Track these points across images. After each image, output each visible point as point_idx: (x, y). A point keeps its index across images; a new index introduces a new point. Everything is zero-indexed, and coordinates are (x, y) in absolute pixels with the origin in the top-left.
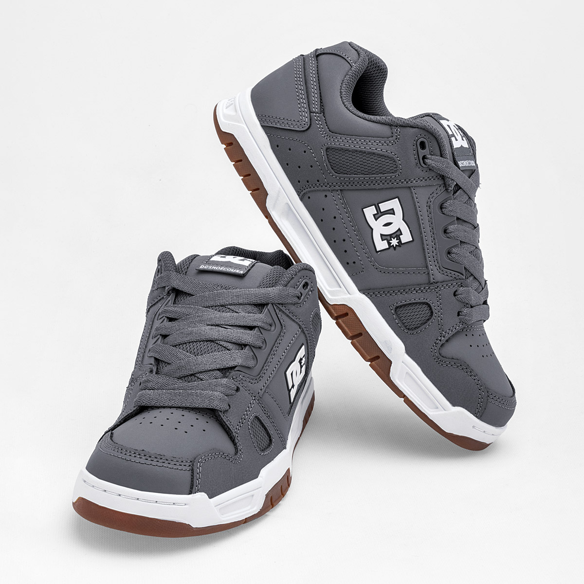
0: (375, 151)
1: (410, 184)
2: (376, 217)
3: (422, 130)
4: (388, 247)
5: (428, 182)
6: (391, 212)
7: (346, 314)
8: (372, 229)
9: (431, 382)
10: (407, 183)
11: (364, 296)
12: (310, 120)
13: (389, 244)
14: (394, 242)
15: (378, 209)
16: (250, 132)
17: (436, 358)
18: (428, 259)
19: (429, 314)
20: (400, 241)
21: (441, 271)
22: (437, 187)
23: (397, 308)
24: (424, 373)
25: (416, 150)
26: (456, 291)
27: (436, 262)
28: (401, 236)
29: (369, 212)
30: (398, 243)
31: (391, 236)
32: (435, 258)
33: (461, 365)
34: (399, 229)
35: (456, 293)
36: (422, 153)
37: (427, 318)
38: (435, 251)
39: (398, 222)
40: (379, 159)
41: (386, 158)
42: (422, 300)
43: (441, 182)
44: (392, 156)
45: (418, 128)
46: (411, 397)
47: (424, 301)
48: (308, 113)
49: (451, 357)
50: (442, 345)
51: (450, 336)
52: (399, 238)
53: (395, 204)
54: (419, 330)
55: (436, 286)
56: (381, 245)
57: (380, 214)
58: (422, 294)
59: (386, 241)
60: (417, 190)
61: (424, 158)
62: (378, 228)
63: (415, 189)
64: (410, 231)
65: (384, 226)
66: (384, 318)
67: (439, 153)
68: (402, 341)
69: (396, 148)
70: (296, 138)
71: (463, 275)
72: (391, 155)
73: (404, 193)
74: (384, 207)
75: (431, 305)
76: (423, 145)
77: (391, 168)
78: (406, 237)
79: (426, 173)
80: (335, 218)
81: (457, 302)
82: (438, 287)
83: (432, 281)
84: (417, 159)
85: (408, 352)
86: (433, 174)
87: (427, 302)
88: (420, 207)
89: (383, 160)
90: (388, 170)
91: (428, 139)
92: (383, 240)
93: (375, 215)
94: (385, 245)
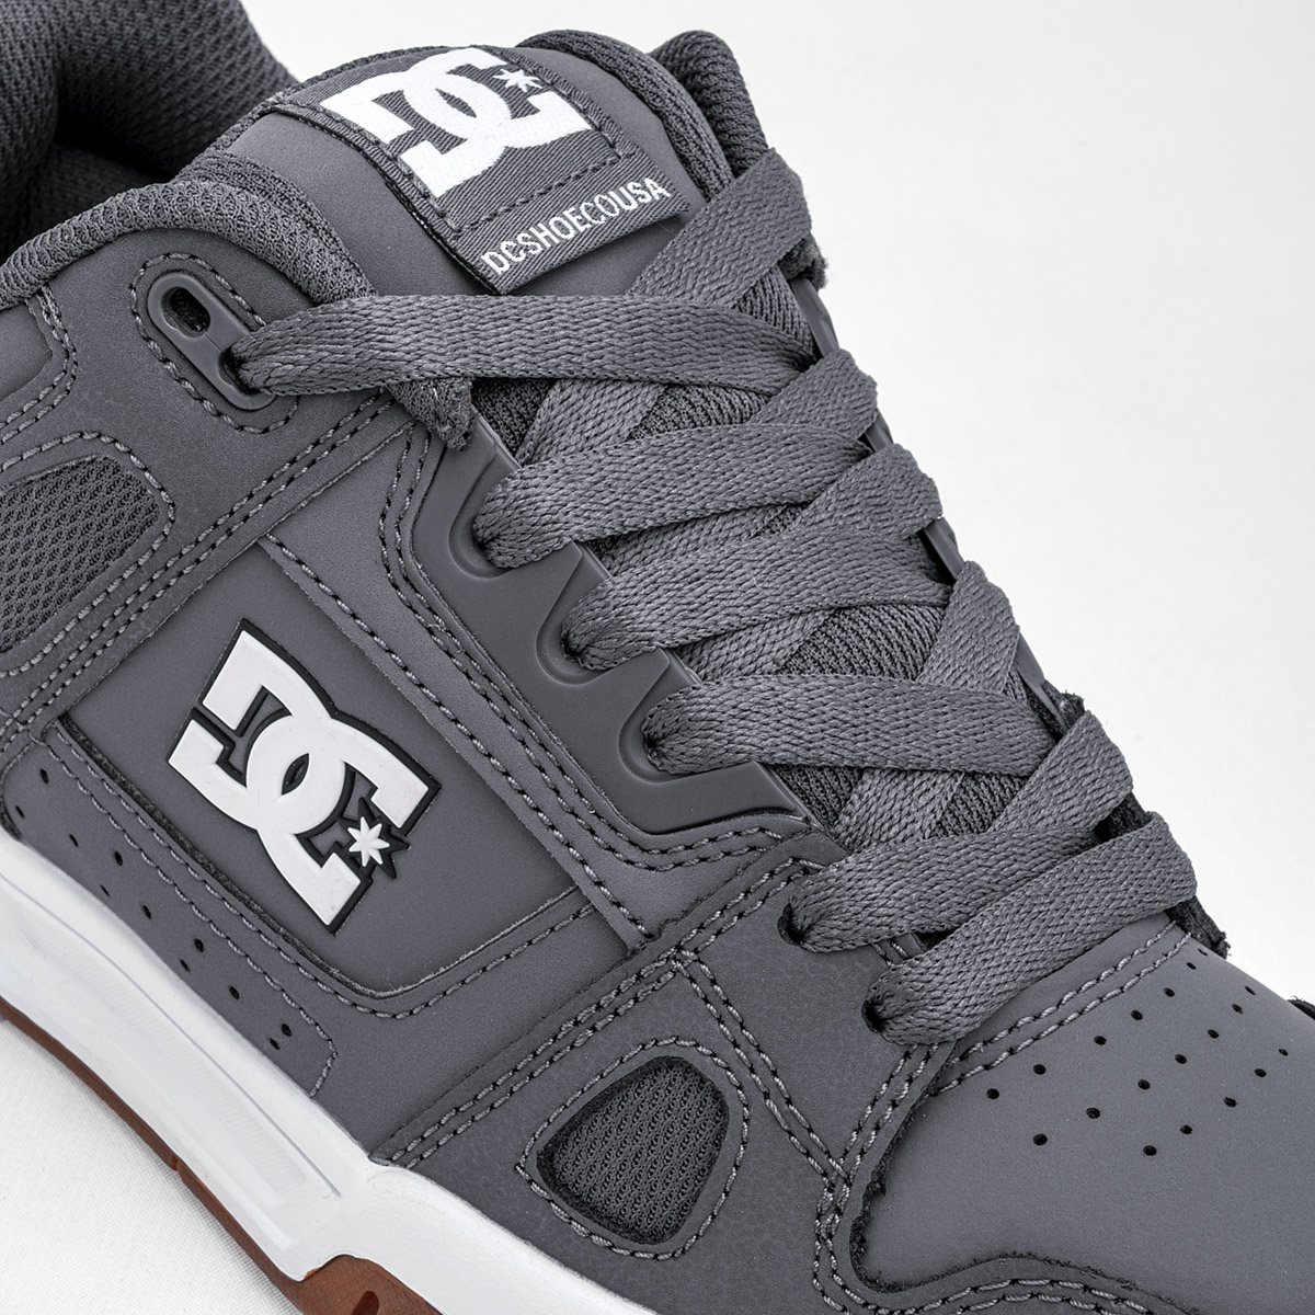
1: (245, 534)
2: (233, 766)
3: (120, 246)
4: (357, 881)
5: (331, 463)
6: (266, 709)
7: (370, 1301)
8: (255, 832)
10: (229, 533)
11: (397, 1170)
13: (353, 861)
14: (368, 842)
15: (212, 721)
18: (550, 840)
19: (710, 1108)
20: (388, 826)
21: (656, 859)
22: (389, 459)
25: (171, 354)
26: (789, 912)
27: (600, 827)
28: (374, 799)
29: (195, 755)
30: (383, 836)
32: (587, 815)
33: (1014, 1282)
34: (350, 771)
35: (797, 922)
36: (206, 346)
37: (708, 1134)
38: (563, 783)
39: (322, 739)
40: (59, 495)
41: (81, 472)
42: (638, 1058)
43: (391, 426)
44: (92, 449)
45: (108, 243)
47: (645, 1058)
50: (860, 1236)
51: (874, 1159)
52: (374, 816)
53: (256, 665)
54: (699, 1216)
55: (664, 945)
57: (241, 743)
58: (619, 1027)
59: (334, 856)
60: (300, 535)
61: (231, 364)
62: (269, 811)
63: (283, 536)
64: (397, 749)
65: (286, 789)
67: (296, 300)
69: (86, 396)
71: (788, 811)
72: (86, 451)
73: (249, 590)
74: (228, 700)
75: (691, 1057)
76: (186, 307)
77: (127, 510)
78: (398, 792)
79: (291, 430)
81: (823, 964)
82: (679, 948)
83: (631, 934)
84: (203, 390)
86: (317, 420)
87: (664, 1053)
88: (359, 610)
89: (75, 488)
90: (124, 525)
91: (190, 265)
92: (321, 859)
93: (224, 762)
94: (340, 878)
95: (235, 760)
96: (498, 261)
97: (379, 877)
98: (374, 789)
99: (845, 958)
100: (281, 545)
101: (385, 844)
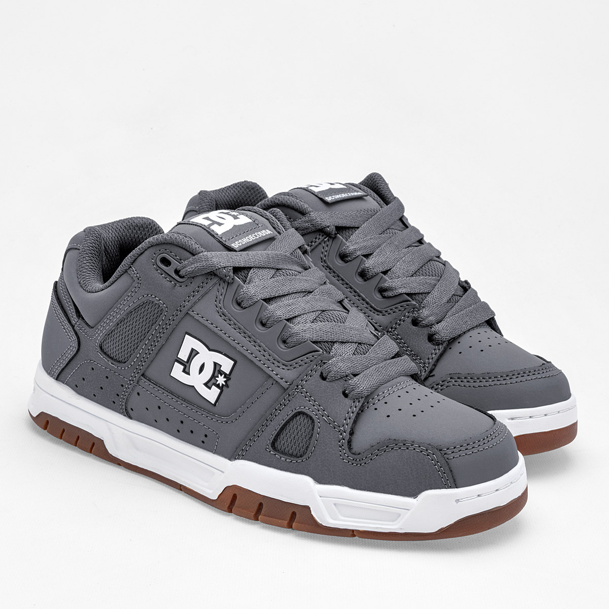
0: (130, 309)
1: (184, 310)
2: (186, 371)
3: (149, 250)
4: (219, 391)
5: (202, 291)
6: (193, 353)
7: (235, 497)
8: (193, 386)
9: (370, 491)
10: (181, 311)
11: (237, 460)
12: (76, 334)
13: (218, 386)
14: (221, 380)
15: (180, 362)
17: (353, 462)
18: (263, 367)
19: (310, 422)
20: (225, 374)
21: (289, 367)
22: (216, 288)
23: (273, 444)
24: (354, 489)
25: (163, 273)
26: (322, 373)
27: (275, 362)
28: (221, 369)
29: (177, 371)
30: (224, 377)
31: (214, 376)
32: (272, 360)
33: (387, 446)
34: (215, 363)
35: (324, 375)
36: (170, 269)
37: (310, 428)
38: (265, 354)
39: (207, 357)
40: (139, 313)
41: (144, 305)
42: (291, 414)
43: (215, 280)
44: (146, 299)
45: (146, 250)
46: (361, 527)
47: (293, 413)
48: (72, 329)
49: (369, 447)
50: (349, 442)
51: (350, 425)
52: (221, 373)
53: (190, 343)
54: (311, 448)
55: (294, 386)
56: (211, 395)
57: (188, 365)
58: (287, 407)
59: (213, 386)
60: (197, 308)
61: (177, 272)
62: (196, 380)
63: (193, 309)
64: (225, 355)
65: (200, 373)
66: (270, 467)
67: (190, 255)
68: (305, 475)
69: (144, 287)
70: (79, 363)
71: (318, 351)
72: (144, 300)
73: (187, 324)
74: (184, 355)
75: (304, 410)
76: (165, 262)
77: (156, 312)
78: (227, 365)
79: (193, 284)
80: (159, 408)
81: (331, 383)
82: (297, 386)
83: (285, 385)
84: (171, 279)
85: (320, 480)
86: (198, 281)
87: (298, 411)
88: (213, 322)
89: (143, 310)
90: (155, 316)
91: (165, 251)
92: (210, 388)
93: (184, 371)
94: (215, 391)
95: (187, 370)
96: (236, 245)
97: (225, 388)
98: (221, 366)
99: (336, 382)
100: (193, 311)
101: (225, 379)
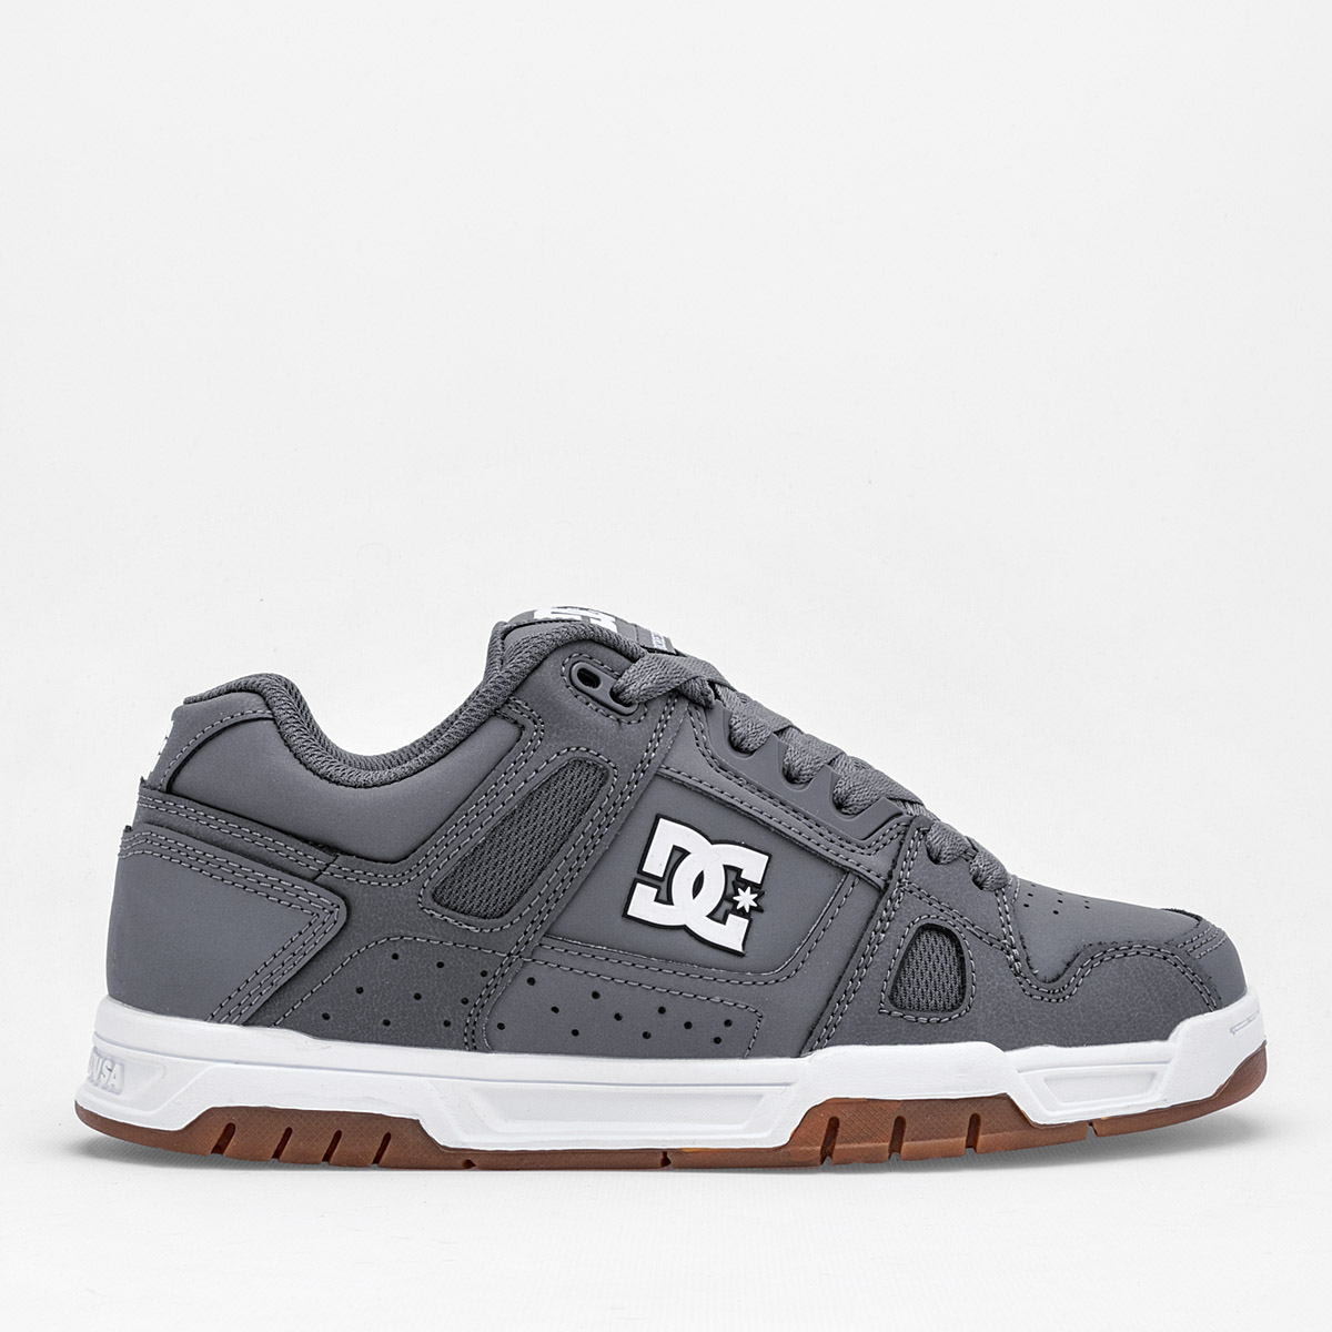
0: (529, 787)
1: (651, 769)
2: (664, 898)
3: (555, 655)
4: (747, 921)
5: (669, 729)
6: (679, 854)
7: (834, 1125)
8: (686, 928)
9: (1092, 1044)
10: (643, 772)
11: (818, 1051)
12: (331, 890)
13: (741, 913)
14: (746, 899)
15: (650, 880)
16: (237, 1063)
17: (1050, 996)
18: (830, 855)
19: (948, 942)
20: (753, 885)
21: (869, 850)
22: (688, 721)
23: (892, 998)
24: (1065, 1046)
25: (590, 699)
26: (929, 851)
27: (844, 844)
28: (743, 876)
29: (644, 904)
30: (752, 892)
31: (726, 898)
32: (837, 841)
33: (1092, 958)
34: (727, 868)
35: (933, 855)
36: (602, 692)
37: (954, 953)
38: (822, 830)
39: (709, 859)
40: (552, 791)
41: (562, 773)
42: (909, 933)
43: (683, 705)
44: (566, 758)
45: (546, 657)
46: (1102, 1112)
47: (913, 930)
48: (310, 885)
49: (1065, 966)
50: (1029, 963)
51: (1016, 934)
52: (746, 884)
53: (669, 834)
54: (970, 988)
55: (894, 883)
56: (731, 934)
57: (664, 885)
58: (895, 925)
59: (731, 916)
60: (674, 761)
61: (615, 695)
62: (691, 911)
63: (667, 764)
64: (745, 846)
65: (695, 895)
66: (896, 1044)
67: (628, 662)
68: (972, 1040)
69: (555, 735)
70: (347, 955)
71: (901, 814)
72: (563, 761)
73: (660, 796)
74: (655, 864)
75: (929, 921)
76: (589, 678)
77: (590, 782)
78: (753, 866)
79: (650, 717)
80: (596, 995)
81: (950, 867)
82: (900, 881)
83: (880, 882)
84: (607, 711)
85: (1006, 1045)
86: (659, 706)
87: (920, 925)
88: (713, 784)
89: (560, 783)
90: (589, 791)
91: (573, 660)
92: (724, 921)
93: (659, 899)
94: (737, 925)
95: (664, 895)
97: (757, 914)
98: (741, 870)
99: (956, 863)
100: (667, 768)
101: (755, 896)
